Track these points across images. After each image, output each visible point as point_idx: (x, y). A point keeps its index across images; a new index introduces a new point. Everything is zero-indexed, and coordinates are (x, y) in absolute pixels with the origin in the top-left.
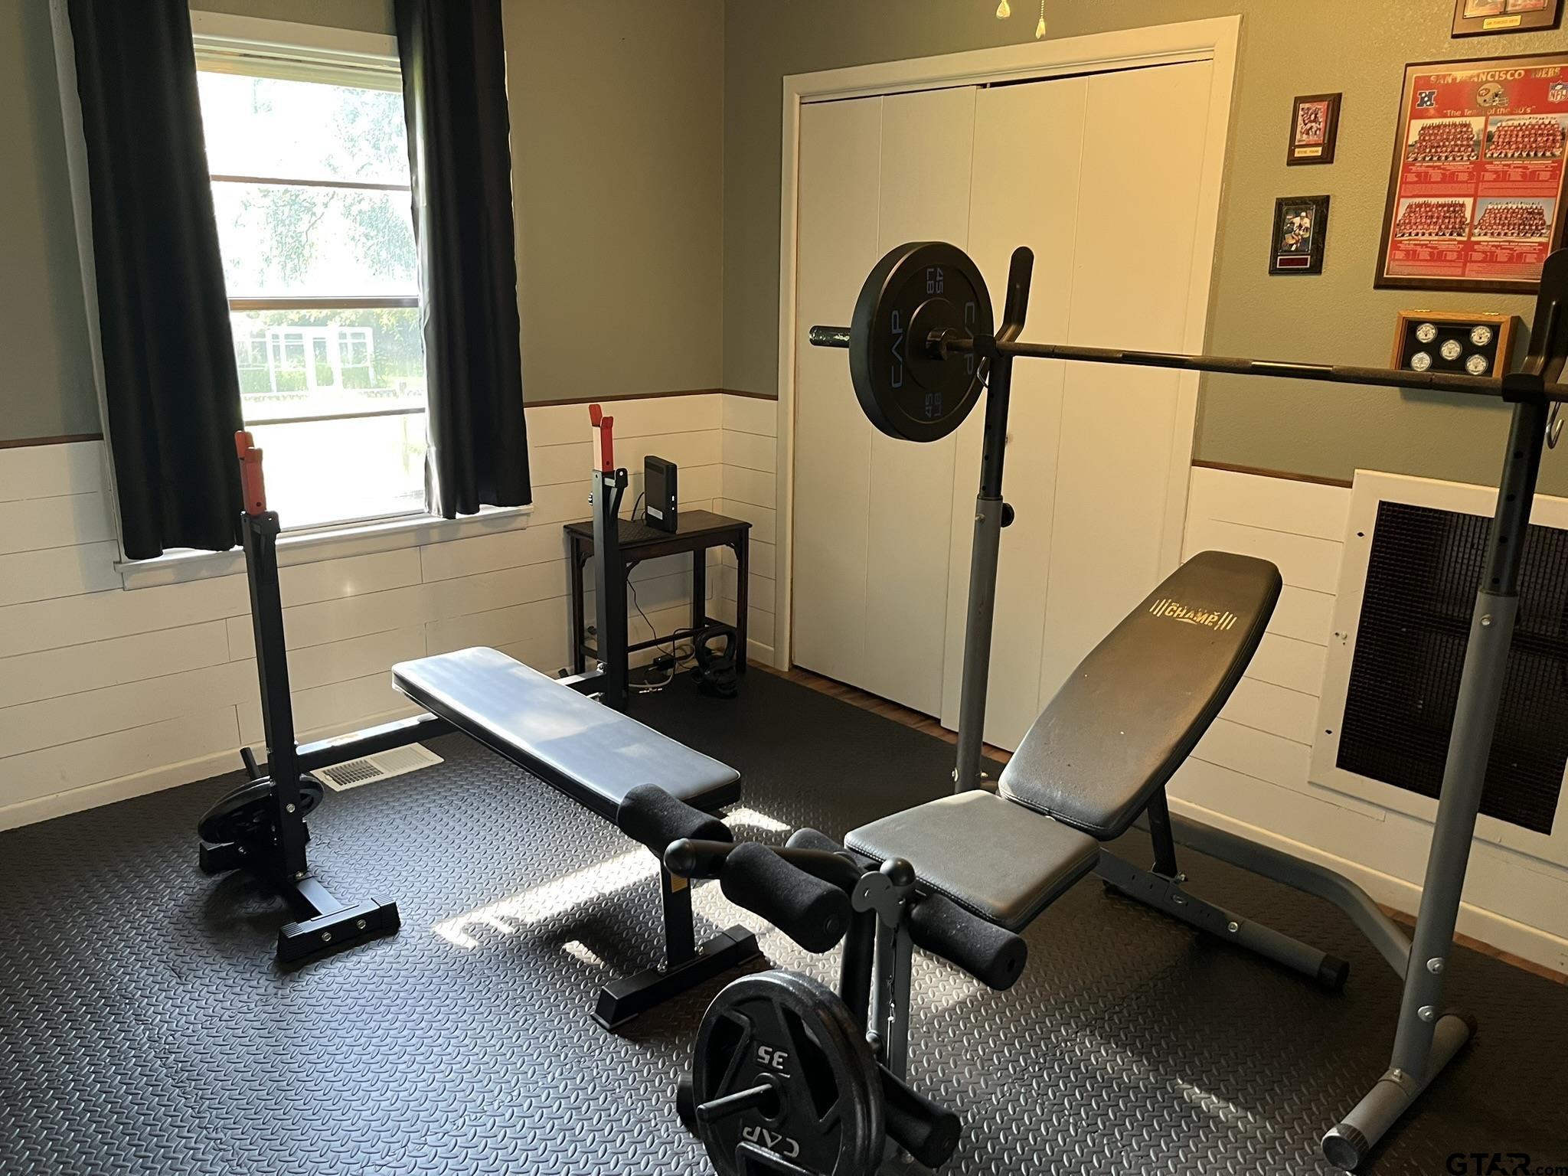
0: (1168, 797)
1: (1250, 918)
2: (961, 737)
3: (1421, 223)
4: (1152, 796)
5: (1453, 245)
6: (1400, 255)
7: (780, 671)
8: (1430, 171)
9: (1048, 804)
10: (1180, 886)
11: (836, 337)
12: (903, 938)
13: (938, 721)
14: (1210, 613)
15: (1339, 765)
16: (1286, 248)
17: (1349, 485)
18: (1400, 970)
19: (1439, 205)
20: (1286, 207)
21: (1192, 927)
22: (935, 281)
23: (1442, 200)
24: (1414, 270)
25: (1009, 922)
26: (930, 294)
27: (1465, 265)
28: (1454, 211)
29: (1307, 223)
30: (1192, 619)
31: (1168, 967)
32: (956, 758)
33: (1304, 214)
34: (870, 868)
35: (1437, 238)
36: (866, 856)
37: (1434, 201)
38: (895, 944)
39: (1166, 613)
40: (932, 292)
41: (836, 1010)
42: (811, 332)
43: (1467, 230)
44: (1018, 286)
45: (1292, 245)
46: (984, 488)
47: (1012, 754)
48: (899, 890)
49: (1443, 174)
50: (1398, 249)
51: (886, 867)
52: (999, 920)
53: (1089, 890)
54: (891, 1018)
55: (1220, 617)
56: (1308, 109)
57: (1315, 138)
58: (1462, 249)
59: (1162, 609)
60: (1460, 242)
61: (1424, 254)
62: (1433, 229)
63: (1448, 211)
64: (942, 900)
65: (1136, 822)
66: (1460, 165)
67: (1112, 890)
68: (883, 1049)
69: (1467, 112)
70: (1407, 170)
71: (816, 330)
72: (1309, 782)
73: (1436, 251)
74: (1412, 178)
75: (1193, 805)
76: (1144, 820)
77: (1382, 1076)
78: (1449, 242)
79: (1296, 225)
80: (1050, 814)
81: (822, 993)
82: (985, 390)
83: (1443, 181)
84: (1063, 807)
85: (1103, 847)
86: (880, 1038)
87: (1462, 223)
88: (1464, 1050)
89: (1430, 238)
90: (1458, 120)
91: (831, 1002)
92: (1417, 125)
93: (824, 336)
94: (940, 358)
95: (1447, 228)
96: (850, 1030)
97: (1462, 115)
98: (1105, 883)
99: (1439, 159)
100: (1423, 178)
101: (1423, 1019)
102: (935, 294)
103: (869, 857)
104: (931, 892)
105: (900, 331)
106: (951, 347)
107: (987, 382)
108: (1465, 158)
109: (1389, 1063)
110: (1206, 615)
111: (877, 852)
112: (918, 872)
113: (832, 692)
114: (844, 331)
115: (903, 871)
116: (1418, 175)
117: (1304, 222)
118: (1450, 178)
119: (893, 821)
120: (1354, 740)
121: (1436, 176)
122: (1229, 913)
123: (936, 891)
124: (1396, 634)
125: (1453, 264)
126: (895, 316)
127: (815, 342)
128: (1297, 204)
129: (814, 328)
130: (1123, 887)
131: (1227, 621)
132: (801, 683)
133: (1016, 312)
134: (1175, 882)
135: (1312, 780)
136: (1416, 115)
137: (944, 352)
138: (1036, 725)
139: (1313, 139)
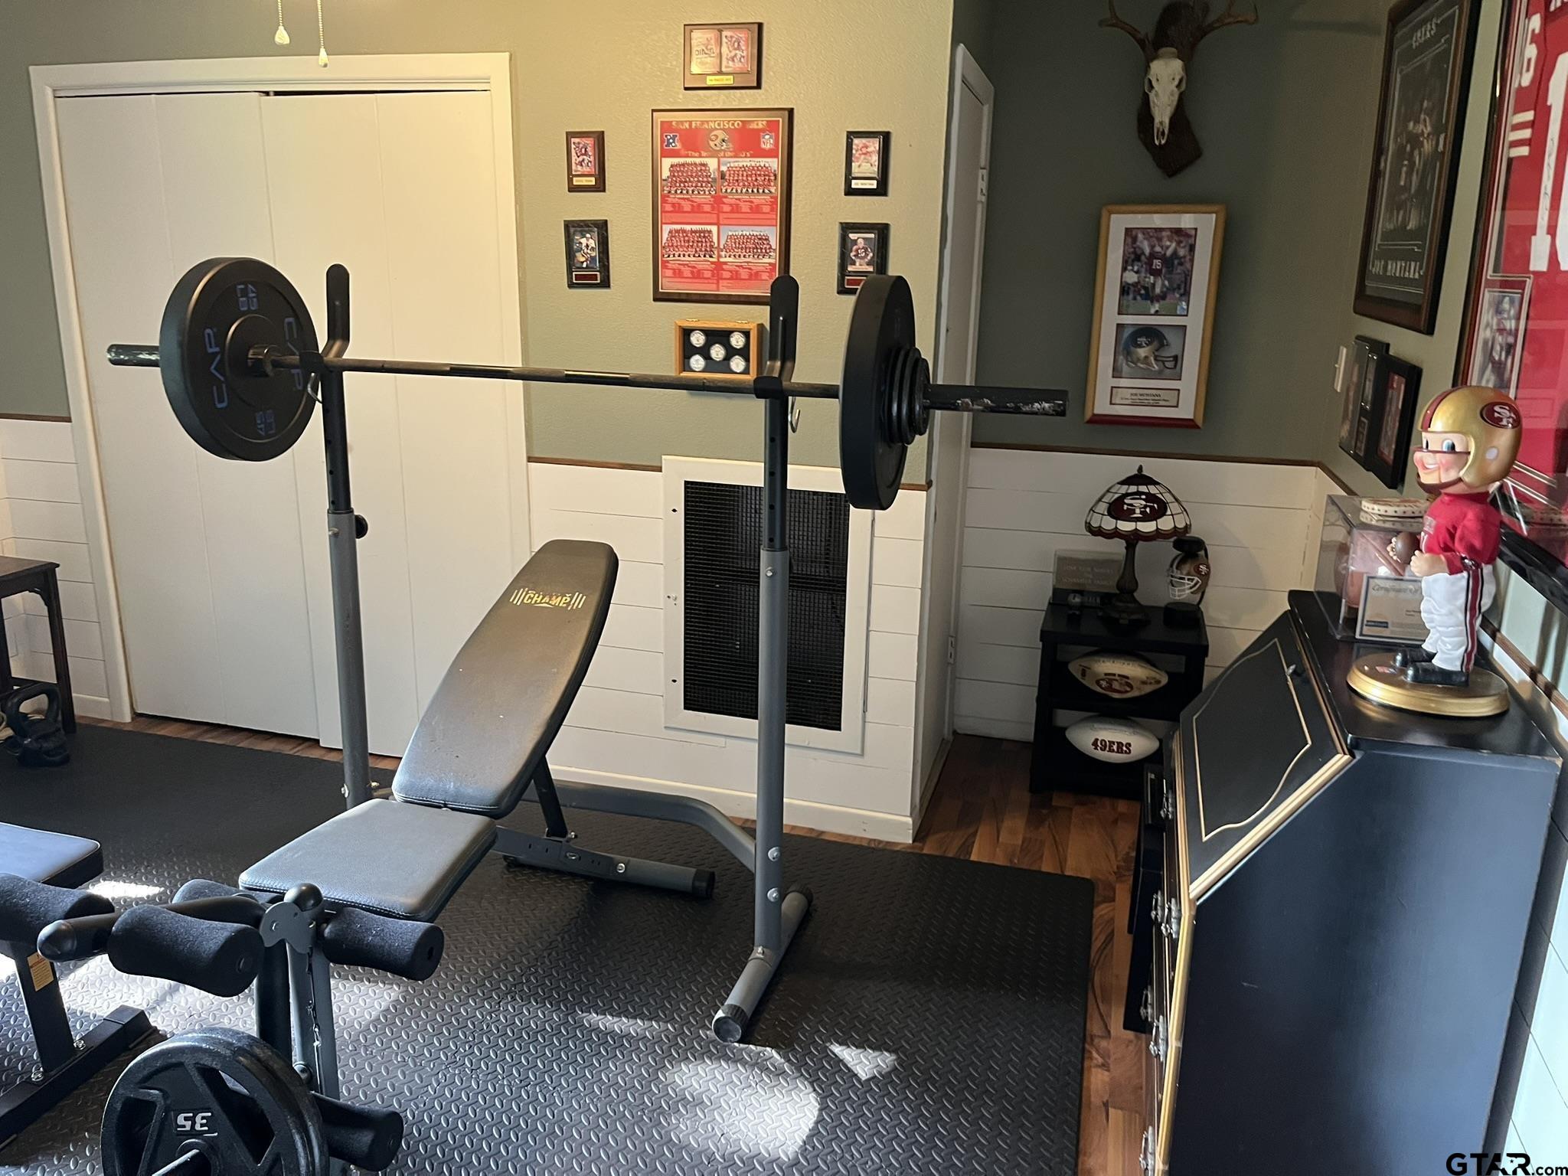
0: (550, 767)
1: (634, 857)
2: (346, 753)
3: (681, 246)
4: (536, 768)
5: (707, 265)
6: (669, 273)
7: (122, 723)
8: (682, 202)
9: (443, 797)
10: (571, 843)
11: (141, 356)
12: (318, 960)
13: (317, 741)
14: (563, 595)
15: (686, 708)
16: (578, 265)
17: (659, 469)
18: (751, 867)
19: (692, 232)
20: (573, 228)
21: (587, 878)
22: (248, 298)
23: (695, 227)
24: (680, 286)
25: (423, 914)
26: (244, 311)
27: (718, 283)
28: (704, 237)
29: (592, 243)
30: (548, 603)
31: (572, 919)
32: (343, 775)
33: (588, 235)
34: (272, 901)
35: (694, 259)
36: (266, 891)
37: (688, 227)
38: (310, 969)
39: (525, 601)
40: (245, 309)
41: (257, 1051)
42: (109, 351)
43: (716, 252)
44: (337, 303)
45: (583, 262)
46: (333, 503)
47: (401, 758)
48: (307, 914)
49: (692, 205)
50: (666, 267)
51: (290, 896)
52: (412, 916)
53: (493, 867)
54: (316, 1043)
55: (572, 598)
56: (579, 143)
57: (588, 169)
58: (715, 269)
59: (521, 597)
60: (712, 263)
61: (687, 272)
62: (692, 251)
63: (700, 236)
64: (353, 912)
65: (524, 796)
66: (704, 198)
67: (513, 864)
68: (312, 1077)
69: (704, 154)
70: (664, 201)
71: (115, 348)
72: (665, 727)
73: (695, 270)
74: (668, 208)
75: (573, 769)
76: (532, 792)
77: (750, 955)
78: (704, 263)
79: (584, 244)
80: (445, 806)
81: (239, 1040)
82: (319, 407)
83: (692, 211)
84: (457, 797)
85: (499, 825)
86: (308, 1067)
87: (711, 246)
88: (806, 917)
89: (689, 259)
90: (698, 161)
91: (250, 1046)
92: (667, 163)
93: (125, 355)
94: (267, 375)
95: (701, 251)
96: (276, 1066)
97: (700, 156)
98: (505, 858)
99: (687, 192)
100: (677, 209)
101: (772, 900)
102: (249, 311)
103: (269, 891)
104: (340, 910)
105: (217, 349)
106: (276, 364)
107: (319, 397)
108: (707, 193)
109: (753, 944)
110: (560, 598)
111: (277, 884)
112: (324, 892)
113: (189, 734)
114: (151, 350)
115: (310, 895)
116: (673, 205)
117: (588, 242)
118: (697, 209)
119: (288, 850)
120: (694, 684)
121: (687, 207)
122: (617, 857)
123: (347, 906)
124: (712, 590)
125: (710, 281)
126: (209, 335)
127: (114, 362)
128: (582, 227)
129: (112, 346)
130: (522, 858)
131: (578, 601)
132: (150, 732)
133: (339, 327)
134: (567, 841)
135: (668, 725)
136: (666, 154)
137: (269, 369)
138: (420, 726)
139: (586, 170)
